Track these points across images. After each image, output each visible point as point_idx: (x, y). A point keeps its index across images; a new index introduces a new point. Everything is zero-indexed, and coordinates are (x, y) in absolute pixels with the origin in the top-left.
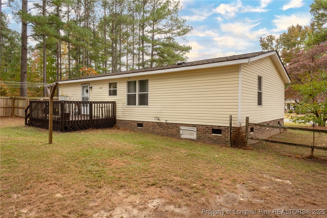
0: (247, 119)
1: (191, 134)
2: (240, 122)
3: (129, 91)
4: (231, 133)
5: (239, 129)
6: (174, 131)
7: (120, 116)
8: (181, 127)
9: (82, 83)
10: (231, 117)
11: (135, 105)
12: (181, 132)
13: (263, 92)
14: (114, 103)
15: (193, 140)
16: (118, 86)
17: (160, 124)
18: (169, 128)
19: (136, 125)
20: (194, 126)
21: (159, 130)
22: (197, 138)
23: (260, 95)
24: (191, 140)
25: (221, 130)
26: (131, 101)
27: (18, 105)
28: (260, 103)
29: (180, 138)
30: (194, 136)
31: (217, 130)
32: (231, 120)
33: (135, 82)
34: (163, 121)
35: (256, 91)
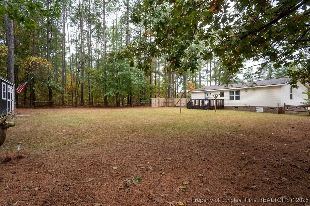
0: (285, 104)
1: (261, 110)
2: (282, 105)
3: (230, 95)
4: (278, 109)
5: (282, 107)
6: (253, 109)
7: (226, 104)
8: (256, 108)
9: (205, 92)
10: (278, 103)
11: (234, 100)
12: (256, 109)
13: (293, 94)
14: (223, 100)
15: (262, 112)
16: (225, 93)
17: (246, 107)
18: (251, 108)
19: (234, 108)
20: (262, 107)
21: (246, 109)
22: (264, 111)
23: (291, 95)
24: (261, 112)
25: (274, 108)
26: (232, 98)
27: (169, 102)
28: (291, 98)
29: (256, 112)
30: (262, 111)
31: (272, 108)
32: (278, 104)
33: (233, 92)
34: (247, 106)
35: (289, 93)
